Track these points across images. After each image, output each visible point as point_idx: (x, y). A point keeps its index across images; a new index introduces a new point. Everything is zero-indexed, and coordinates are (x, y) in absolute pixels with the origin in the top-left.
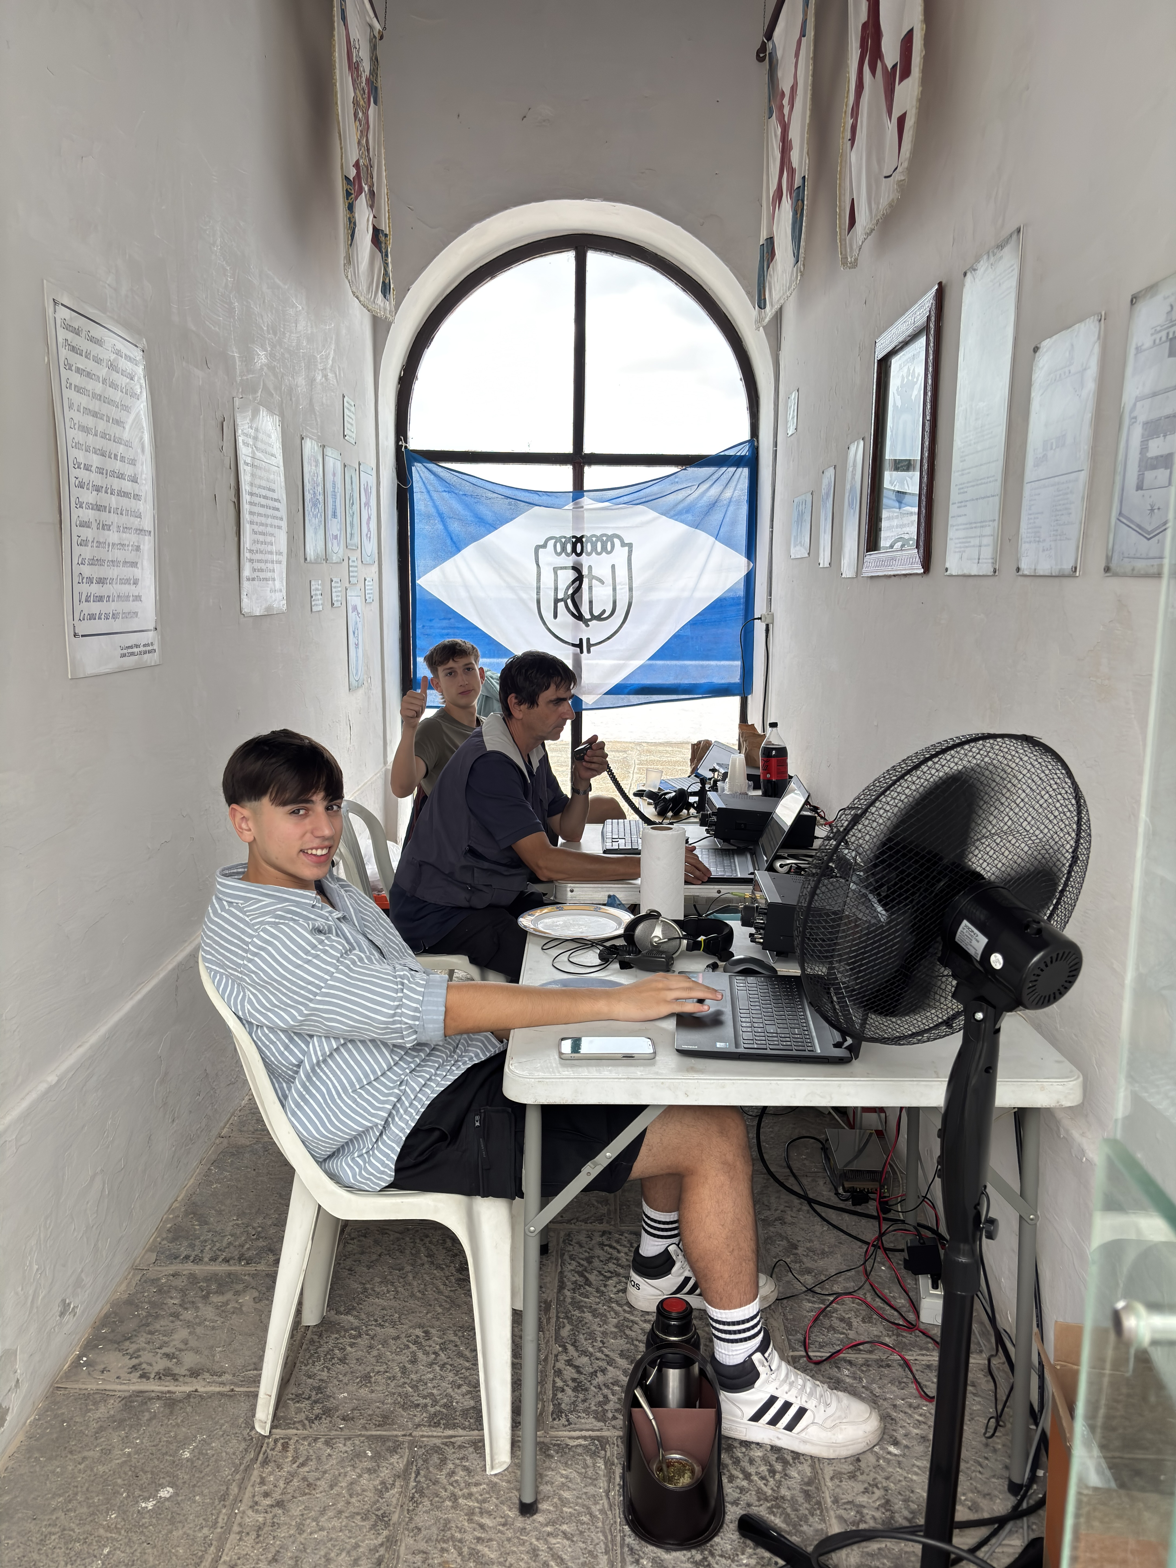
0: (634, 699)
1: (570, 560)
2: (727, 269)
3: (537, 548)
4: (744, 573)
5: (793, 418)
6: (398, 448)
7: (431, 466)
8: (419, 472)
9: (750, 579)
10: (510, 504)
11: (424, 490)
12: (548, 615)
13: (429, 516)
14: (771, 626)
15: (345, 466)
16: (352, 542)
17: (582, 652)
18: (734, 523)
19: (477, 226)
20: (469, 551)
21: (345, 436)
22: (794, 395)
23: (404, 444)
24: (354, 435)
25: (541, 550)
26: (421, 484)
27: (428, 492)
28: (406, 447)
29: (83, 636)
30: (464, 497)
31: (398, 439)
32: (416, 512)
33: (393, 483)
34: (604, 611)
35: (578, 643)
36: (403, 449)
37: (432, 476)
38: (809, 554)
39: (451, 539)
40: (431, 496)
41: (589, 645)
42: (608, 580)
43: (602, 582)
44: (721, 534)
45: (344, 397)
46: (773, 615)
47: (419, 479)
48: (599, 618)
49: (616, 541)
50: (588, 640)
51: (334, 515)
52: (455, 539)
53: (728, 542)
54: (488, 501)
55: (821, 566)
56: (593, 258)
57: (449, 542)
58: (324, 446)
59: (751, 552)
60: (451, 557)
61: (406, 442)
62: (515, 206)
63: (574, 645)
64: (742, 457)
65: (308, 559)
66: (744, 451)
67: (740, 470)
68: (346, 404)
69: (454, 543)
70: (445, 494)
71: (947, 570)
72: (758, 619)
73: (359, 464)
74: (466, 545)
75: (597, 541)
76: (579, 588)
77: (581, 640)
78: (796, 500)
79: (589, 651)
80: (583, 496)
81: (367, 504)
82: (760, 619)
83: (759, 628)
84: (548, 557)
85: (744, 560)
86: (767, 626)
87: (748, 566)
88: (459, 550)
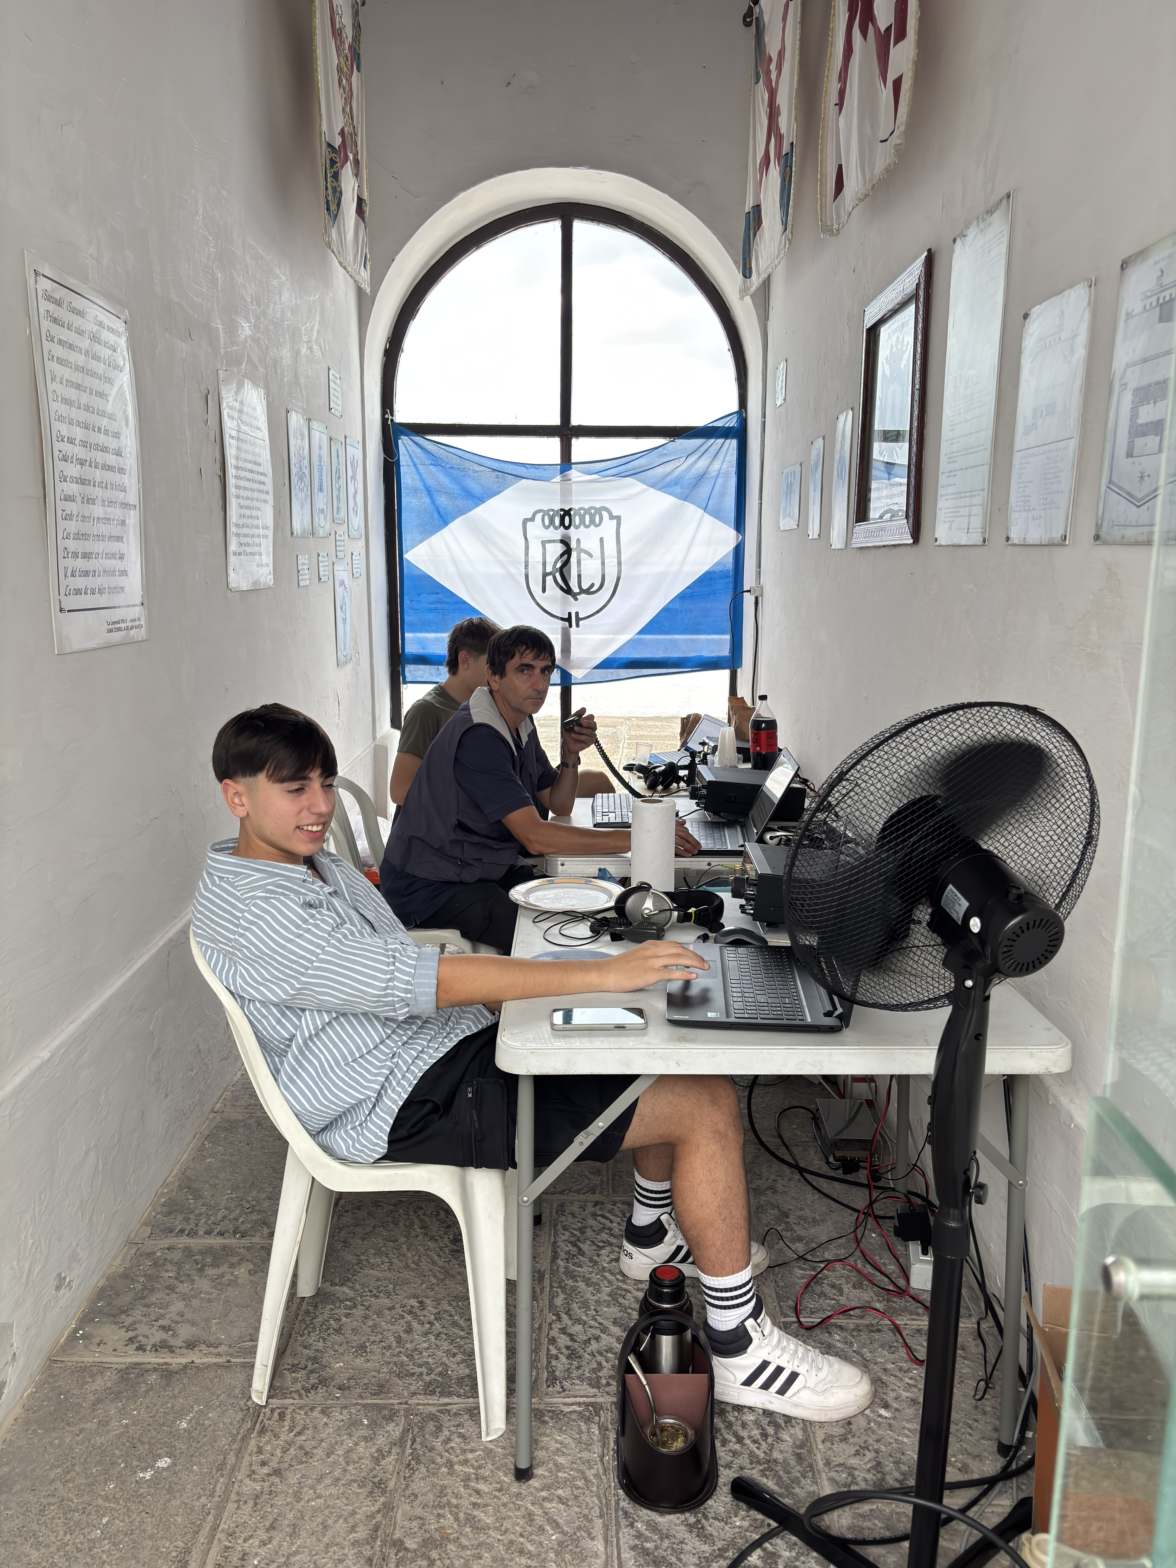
0: (624, 673)
1: (558, 534)
2: (715, 238)
3: (525, 522)
4: (732, 545)
5: (782, 388)
6: (384, 421)
7: (418, 439)
8: (405, 445)
9: (739, 552)
10: (497, 477)
11: (411, 464)
12: (536, 589)
13: (416, 490)
14: (760, 599)
15: (331, 439)
16: (338, 516)
17: (570, 626)
18: (722, 495)
19: (462, 195)
20: (456, 525)
21: (330, 409)
22: (782, 366)
23: (390, 418)
24: (340, 409)
25: (529, 524)
26: (407, 457)
27: (415, 465)
28: (392, 420)
29: (69, 611)
30: (451, 470)
31: (384, 413)
32: (402, 486)
33: (379, 456)
34: (592, 585)
35: (567, 617)
36: (389, 422)
37: (419, 450)
38: (798, 525)
39: (439, 512)
40: (417, 469)
41: (578, 619)
42: (597, 553)
43: (591, 556)
44: (710, 506)
45: (329, 369)
46: (762, 588)
47: (405, 452)
48: (588, 592)
49: (605, 514)
50: (577, 613)
51: (321, 489)
52: (442, 512)
53: (717, 514)
54: (475, 475)
55: (810, 537)
56: (579, 227)
57: (436, 515)
58: (310, 419)
59: (739, 524)
60: (438, 531)
61: (392, 415)
62: (500, 174)
63: (562, 619)
64: (730, 429)
65: (295, 533)
66: (733, 422)
67: (728, 441)
68: (331, 377)
69: (441, 516)
70: (431, 467)
71: (936, 540)
72: (748, 591)
73: (346, 437)
74: (454, 519)
75: (585, 514)
76: (567, 562)
77: (570, 614)
78: (785, 472)
79: (578, 625)
80: (571, 469)
81: (354, 477)
82: (749, 591)
83: (748, 601)
84: (536, 530)
85: (733, 532)
86: (757, 598)
87: (737, 538)
88: (446, 523)
